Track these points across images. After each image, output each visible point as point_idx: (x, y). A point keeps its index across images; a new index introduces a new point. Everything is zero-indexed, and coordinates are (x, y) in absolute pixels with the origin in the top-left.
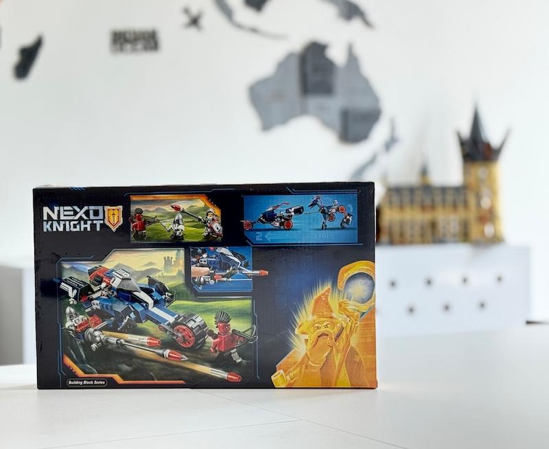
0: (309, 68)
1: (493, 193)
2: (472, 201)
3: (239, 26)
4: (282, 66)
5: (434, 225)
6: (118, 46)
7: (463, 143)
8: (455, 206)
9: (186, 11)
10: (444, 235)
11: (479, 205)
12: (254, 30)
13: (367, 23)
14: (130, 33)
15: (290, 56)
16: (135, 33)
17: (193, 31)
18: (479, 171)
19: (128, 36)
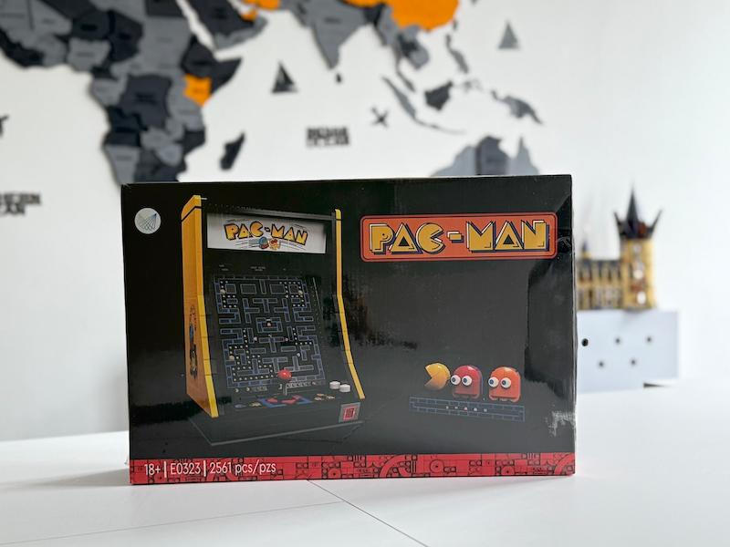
0: (483, 160)
1: (646, 265)
2: (625, 273)
3: (422, 123)
4: (460, 157)
5: (591, 294)
6: (312, 142)
7: (619, 223)
8: (610, 278)
9: (374, 111)
10: (600, 302)
11: (631, 276)
12: (435, 127)
13: (536, 119)
14: (323, 129)
15: (467, 149)
16: (328, 130)
17: (380, 127)
18: (634, 247)
19: (321, 133)
